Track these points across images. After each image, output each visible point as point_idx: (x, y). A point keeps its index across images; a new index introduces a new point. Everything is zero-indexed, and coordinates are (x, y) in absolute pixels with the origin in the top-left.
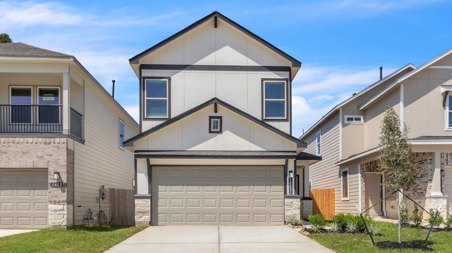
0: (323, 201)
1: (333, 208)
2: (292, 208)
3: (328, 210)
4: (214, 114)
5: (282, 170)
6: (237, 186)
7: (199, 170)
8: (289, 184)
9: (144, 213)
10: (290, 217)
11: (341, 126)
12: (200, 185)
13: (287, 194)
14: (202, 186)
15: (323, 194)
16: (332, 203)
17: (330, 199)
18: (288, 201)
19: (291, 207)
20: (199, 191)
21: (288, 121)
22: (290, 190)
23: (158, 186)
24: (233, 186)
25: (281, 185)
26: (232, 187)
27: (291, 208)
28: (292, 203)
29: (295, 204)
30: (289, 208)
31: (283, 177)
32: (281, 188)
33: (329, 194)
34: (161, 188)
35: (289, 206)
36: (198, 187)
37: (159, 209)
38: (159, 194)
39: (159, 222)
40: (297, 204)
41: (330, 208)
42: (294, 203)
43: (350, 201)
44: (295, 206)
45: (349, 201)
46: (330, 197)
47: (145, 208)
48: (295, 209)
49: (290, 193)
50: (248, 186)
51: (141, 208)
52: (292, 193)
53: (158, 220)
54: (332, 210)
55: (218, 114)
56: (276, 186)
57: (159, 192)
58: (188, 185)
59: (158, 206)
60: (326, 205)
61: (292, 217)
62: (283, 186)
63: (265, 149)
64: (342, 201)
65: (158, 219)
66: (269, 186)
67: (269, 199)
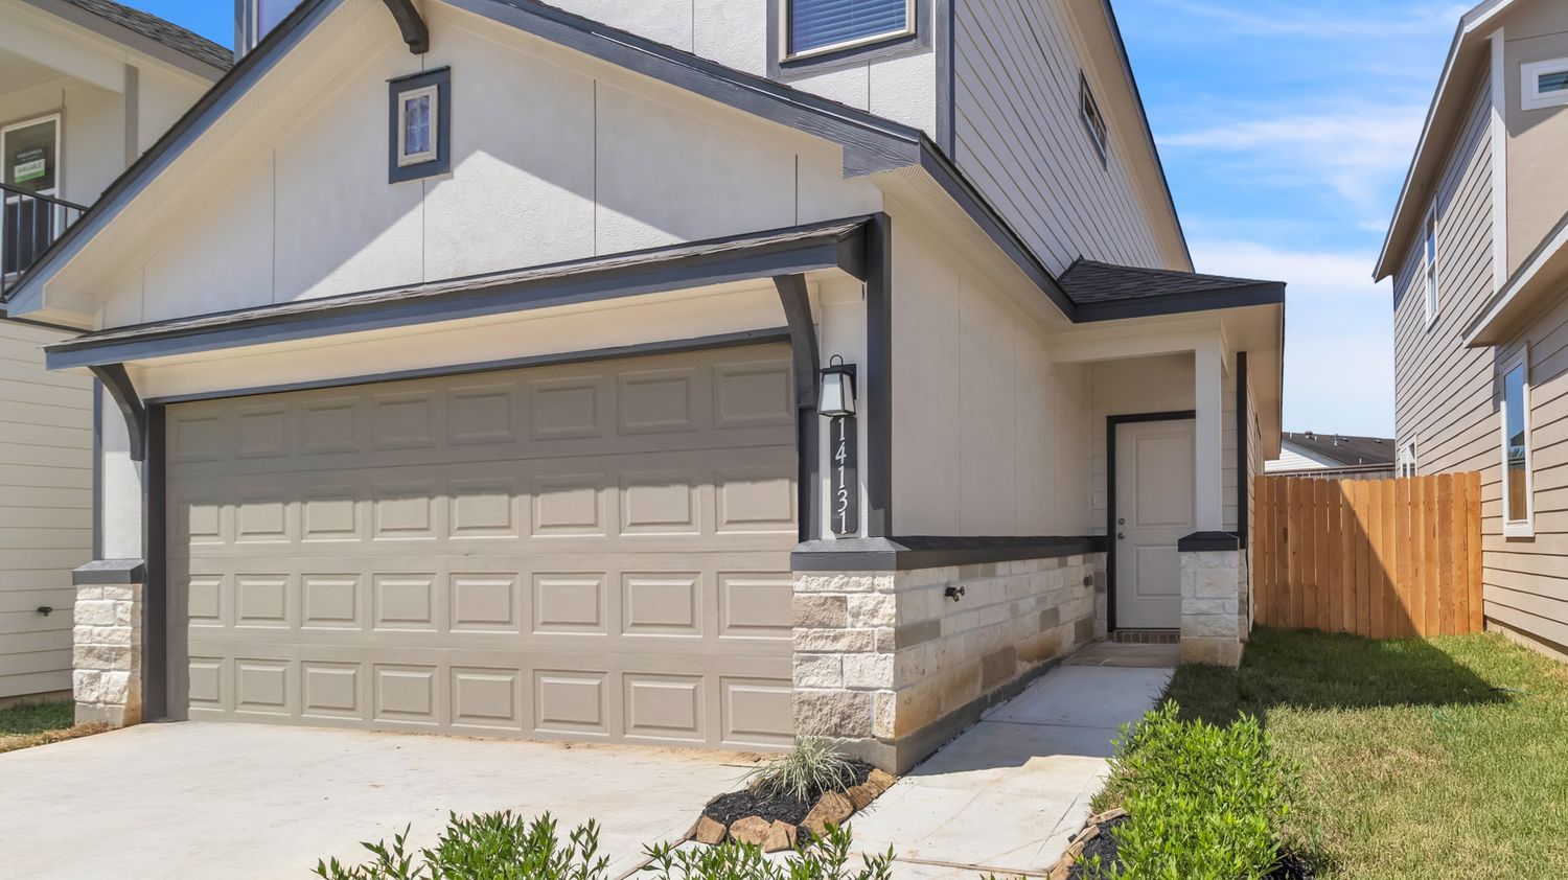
0: (1414, 540)
1: (1471, 576)
2: (842, 644)
3: (1445, 583)
4: (414, 64)
5: (787, 371)
6: (534, 492)
7: (350, 407)
8: (835, 464)
9: (111, 655)
10: (826, 710)
11: (1502, 126)
12: (354, 496)
13: (817, 537)
14: (365, 499)
15: (1414, 505)
16: (1466, 549)
17: (1455, 527)
18: (813, 586)
19: (832, 633)
20: (352, 531)
21: (930, 47)
22: (836, 504)
23: (188, 510)
24: (512, 494)
25: (782, 477)
26: (505, 497)
27: (836, 638)
28: (842, 601)
29: (856, 615)
30: (820, 645)
31: (791, 417)
32: (782, 494)
33: (1445, 503)
34: (200, 517)
35: (822, 625)
36: (348, 504)
37: (191, 635)
38: (192, 552)
39: (193, 707)
40: (873, 613)
41: (1455, 572)
42: (853, 601)
43: (1541, 544)
44: (860, 627)
45: (1531, 540)
46: (1455, 515)
47: (112, 628)
48: (860, 651)
49: (836, 528)
50: (592, 491)
51: (97, 630)
52: (853, 527)
53: (187, 696)
54: (1463, 586)
55: (432, 60)
56: (748, 486)
57: (194, 543)
58: (304, 500)
59: (188, 619)
60: (1429, 557)
61: (841, 706)
62: (792, 480)
63: (682, 237)
64: (1509, 539)
65: (188, 687)
66: (710, 488)
67: (714, 574)
